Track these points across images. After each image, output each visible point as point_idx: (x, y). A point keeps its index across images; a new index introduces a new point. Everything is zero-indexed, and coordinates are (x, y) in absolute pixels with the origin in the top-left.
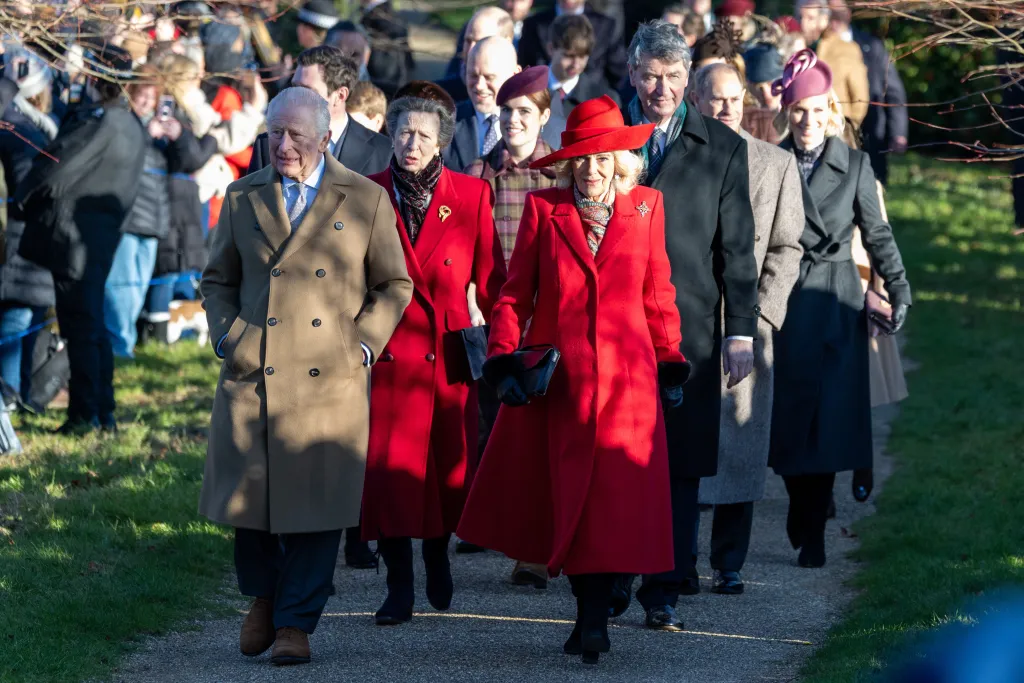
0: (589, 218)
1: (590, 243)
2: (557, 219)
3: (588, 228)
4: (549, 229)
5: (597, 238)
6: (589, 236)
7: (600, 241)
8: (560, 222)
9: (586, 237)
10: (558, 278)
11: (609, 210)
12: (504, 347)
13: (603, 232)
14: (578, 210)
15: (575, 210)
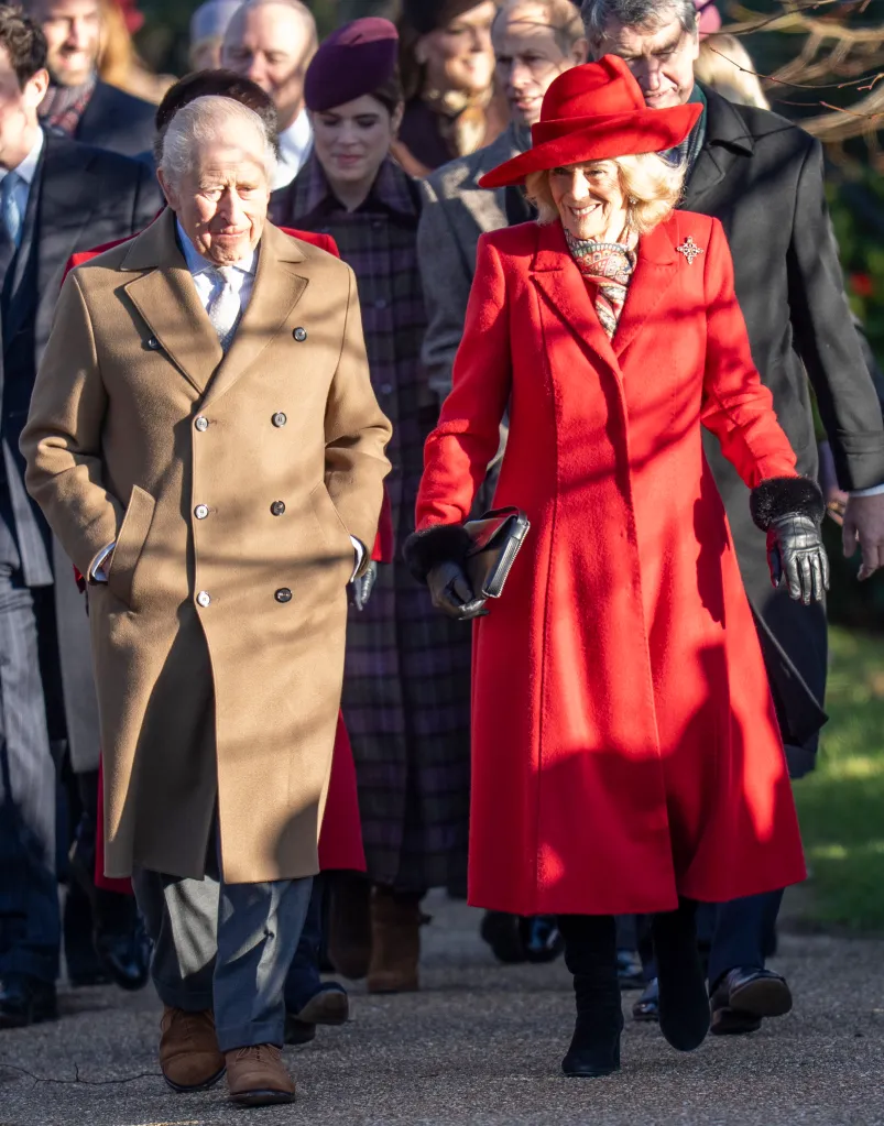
0: (596, 273)
1: (602, 315)
2: (539, 277)
3: (594, 290)
4: (526, 293)
5: (613, 306)
6: (598, 303)
7: (618, 312)
8: (546, 281)
9: (594, 305)
10: (551, 379)
11: (627, 255)
12: (442, 515)
13: (623, 295)
14: (574, 260)
15: (570, 260)
